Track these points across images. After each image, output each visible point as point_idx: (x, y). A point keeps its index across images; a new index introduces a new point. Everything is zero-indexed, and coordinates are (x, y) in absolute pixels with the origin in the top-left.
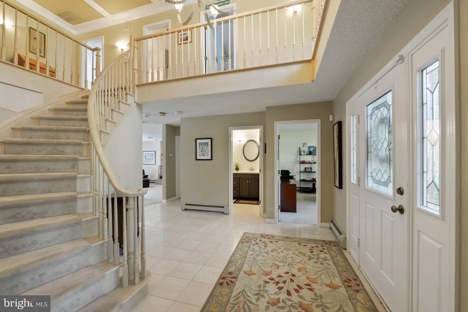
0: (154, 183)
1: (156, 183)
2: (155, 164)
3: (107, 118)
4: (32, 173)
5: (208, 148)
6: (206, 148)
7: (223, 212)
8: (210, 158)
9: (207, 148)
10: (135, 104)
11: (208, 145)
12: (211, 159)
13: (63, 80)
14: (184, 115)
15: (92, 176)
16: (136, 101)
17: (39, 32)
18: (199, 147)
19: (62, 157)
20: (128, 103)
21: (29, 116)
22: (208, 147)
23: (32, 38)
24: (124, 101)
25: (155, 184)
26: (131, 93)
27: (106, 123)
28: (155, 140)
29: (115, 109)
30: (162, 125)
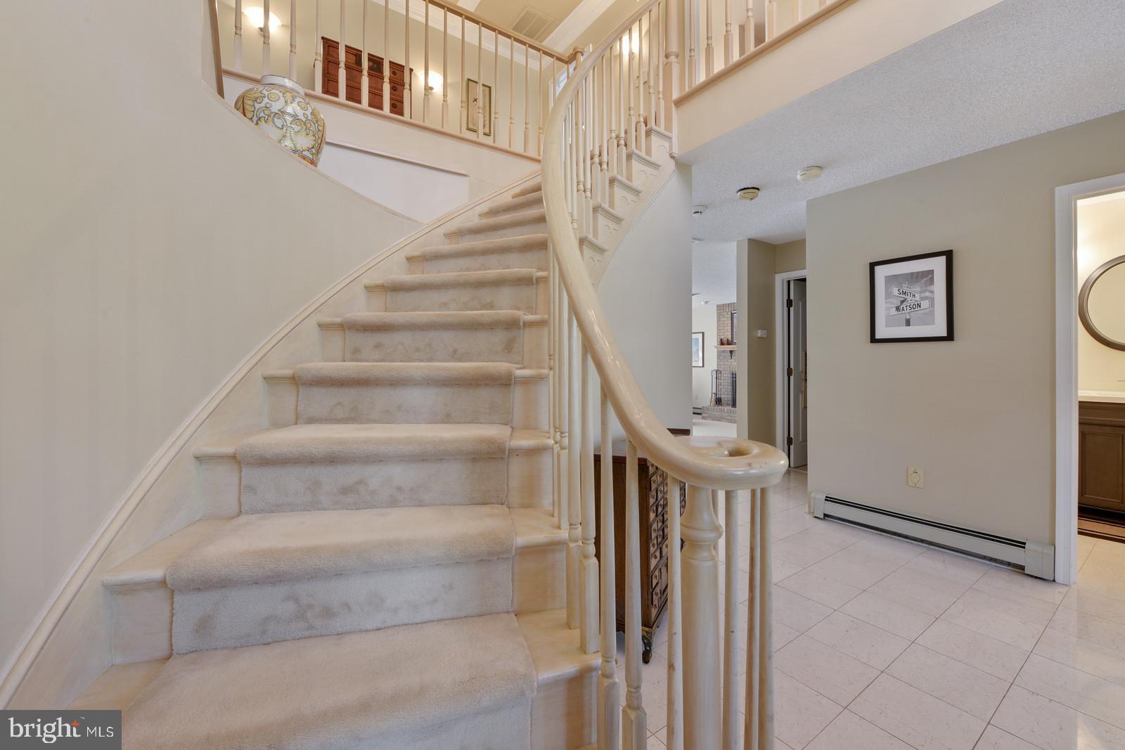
0: (700, 414)
1: (707, 415)
2: (703, 366)
3: (600, 202)
4: (421, 361)
5: (932, 292)
6: (924, 291)
7: (1022, 568)
8: (944, 333)
9: (927, 294)
10: (672, 163)
11: (931, 281)
12: (950, 337)
13: (510, 146)
14: (828, 184)
15: (552, 372)
16: (676, 151)
17: (483, 85)
18: (888, 295)
19: (482, 315)
20: (654, 159)
21: (441, 231)
22: (929, 288)
23: (471, 100)
24: (643, 154)
25: (704, 418)
26: (662, 129)
27: (595, 219)
28: (703, 303)
29: (619, 177)
30: (735, 243)
